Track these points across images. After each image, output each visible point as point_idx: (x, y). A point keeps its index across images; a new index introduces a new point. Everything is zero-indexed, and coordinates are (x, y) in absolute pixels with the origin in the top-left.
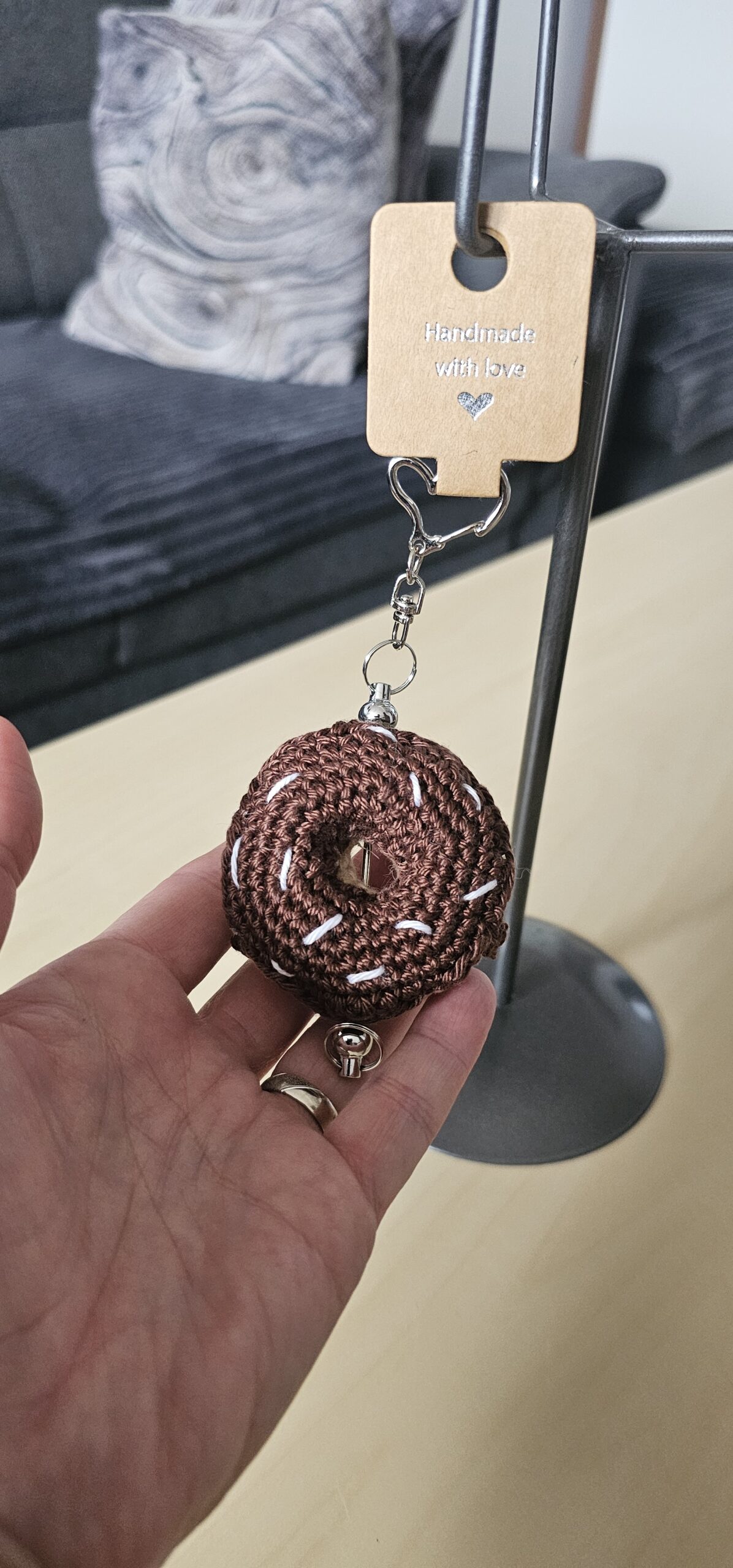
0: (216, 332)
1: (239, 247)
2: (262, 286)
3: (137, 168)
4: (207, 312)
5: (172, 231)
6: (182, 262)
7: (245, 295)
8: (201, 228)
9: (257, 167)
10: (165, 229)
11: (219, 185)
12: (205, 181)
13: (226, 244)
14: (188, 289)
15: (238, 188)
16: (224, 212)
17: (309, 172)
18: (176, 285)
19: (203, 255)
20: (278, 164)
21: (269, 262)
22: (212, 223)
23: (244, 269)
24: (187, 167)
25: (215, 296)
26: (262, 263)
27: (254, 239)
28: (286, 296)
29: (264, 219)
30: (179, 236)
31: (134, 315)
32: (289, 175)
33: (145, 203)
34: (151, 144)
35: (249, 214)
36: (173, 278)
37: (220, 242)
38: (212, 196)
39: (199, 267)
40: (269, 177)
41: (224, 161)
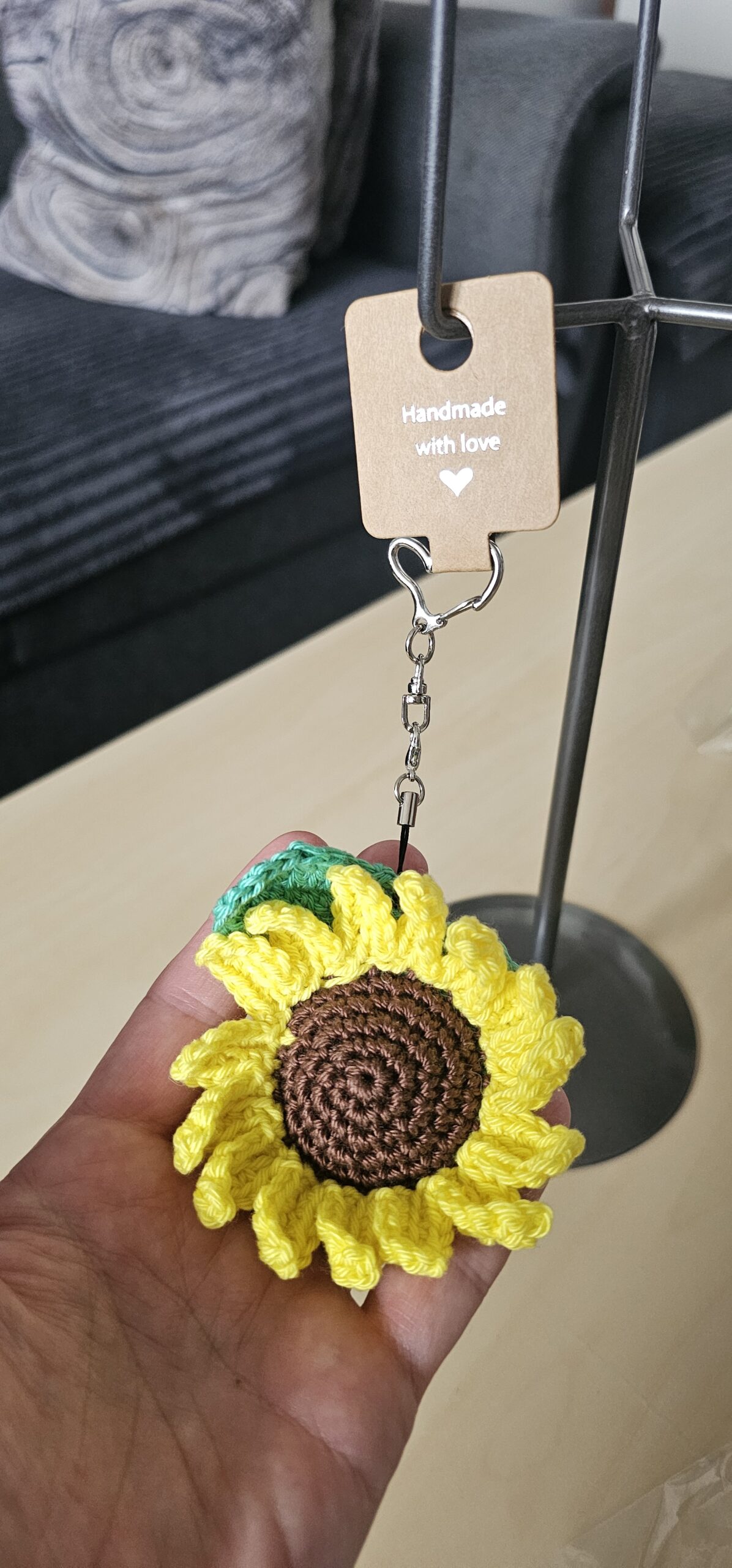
0: (133, 261)
1: (155, 160)
2: (180, 204)
3: (41, 65)
4: (123, 237)
5: (82, 140)
6: (95, 177)
7: (161, 216)
8: (112, 136)
9: (168, 64)
10: (74, 138)
11: (127, 87)
12: (112, 82)
13: (139, 155)
14: (105, 209)
15: (148, 91)
16: (135, 118)
17: (223, 68)
18: (91, 205)
19: (117, 169)
20: (190, 60)
21: (185, 175)
22: (123, 132)
23: (160, 186)
24: (92, 66)
25: (130, 217)
26: (179, 176)
27: (169, 149)
28: (206, 216)
29: (178, 124)
30: (89, 147)
31: (48, 240)
32: (202, 71)
33: (52, 107)
34: (54, 38)
35: (160, 120)
36: (89, 195)
37: (132, 153)
38: (121, 100)
39: (113, 184)
40: (180, 75)
41: (130, 56)
